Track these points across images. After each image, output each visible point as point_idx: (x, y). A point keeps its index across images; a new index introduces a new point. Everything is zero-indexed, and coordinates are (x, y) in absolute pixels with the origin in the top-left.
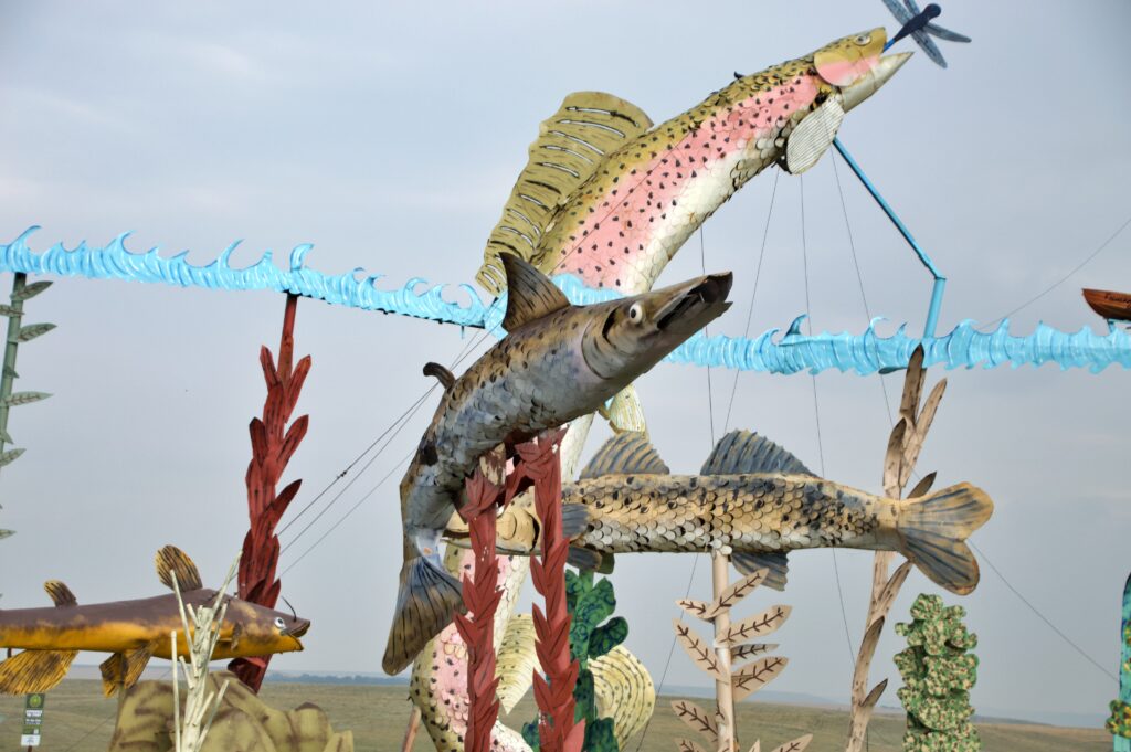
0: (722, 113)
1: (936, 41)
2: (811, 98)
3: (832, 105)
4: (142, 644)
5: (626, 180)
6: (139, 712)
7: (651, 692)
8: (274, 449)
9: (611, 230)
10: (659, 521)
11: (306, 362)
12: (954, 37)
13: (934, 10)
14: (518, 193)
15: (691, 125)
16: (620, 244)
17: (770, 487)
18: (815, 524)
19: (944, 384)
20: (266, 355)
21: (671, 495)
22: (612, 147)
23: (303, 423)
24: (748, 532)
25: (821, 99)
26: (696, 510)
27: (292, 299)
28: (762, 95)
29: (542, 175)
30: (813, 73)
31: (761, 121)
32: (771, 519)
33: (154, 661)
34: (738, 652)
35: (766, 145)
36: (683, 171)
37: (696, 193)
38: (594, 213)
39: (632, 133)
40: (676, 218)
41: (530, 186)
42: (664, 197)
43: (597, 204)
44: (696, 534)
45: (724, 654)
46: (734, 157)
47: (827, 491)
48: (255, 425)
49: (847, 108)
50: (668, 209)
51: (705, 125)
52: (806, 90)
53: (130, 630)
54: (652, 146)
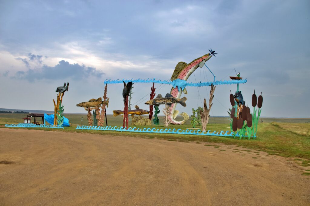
0: (193, 63)
1: (215, 54)
2: (202, 60)
3: (204, 61)
4: (134, 113)
5: (184, 69)
6: (134, 119)
7: (188, 117)
8: (152, 96)
9: (183, 74)
10: (161, 102)
11: (155, 89)
12: (216, 54)
13: (214, 51)
14: (174, 71)
15: (190, 64)
16: (183, 75)
17: (169, 98)
18: (173, 101)
19: (215, 87)
20: (151, 88)
21: (162, 99)
22: (183, 66)
23: (155, 94)
24: (168, 102)
25: (203, 60)
26: (164, 101)
27: (154, 83)
28: (197, 61)
29: (177, 70)
30: (202, 58)
31: (197, 63)
32: (169, 101)
33: (135, 115)
34: (167, 113)
35: (197, 65)
36: (189, 68)
37: (191, 70)
38: (181, 73)
39: (185, 65)
40: (189, 73)
41: (175, 71)
42: (188, 71)
43: (181, 72)
44: (164, 103)
45: (166, 113)
46: (194, 66)
47: (174, 98)
48: (150, 94)
49: (206, 61)
50: (188, 72)
51: (192, 64)
52: (201, 60)
53: (133, 112)
54: (187, 66)
